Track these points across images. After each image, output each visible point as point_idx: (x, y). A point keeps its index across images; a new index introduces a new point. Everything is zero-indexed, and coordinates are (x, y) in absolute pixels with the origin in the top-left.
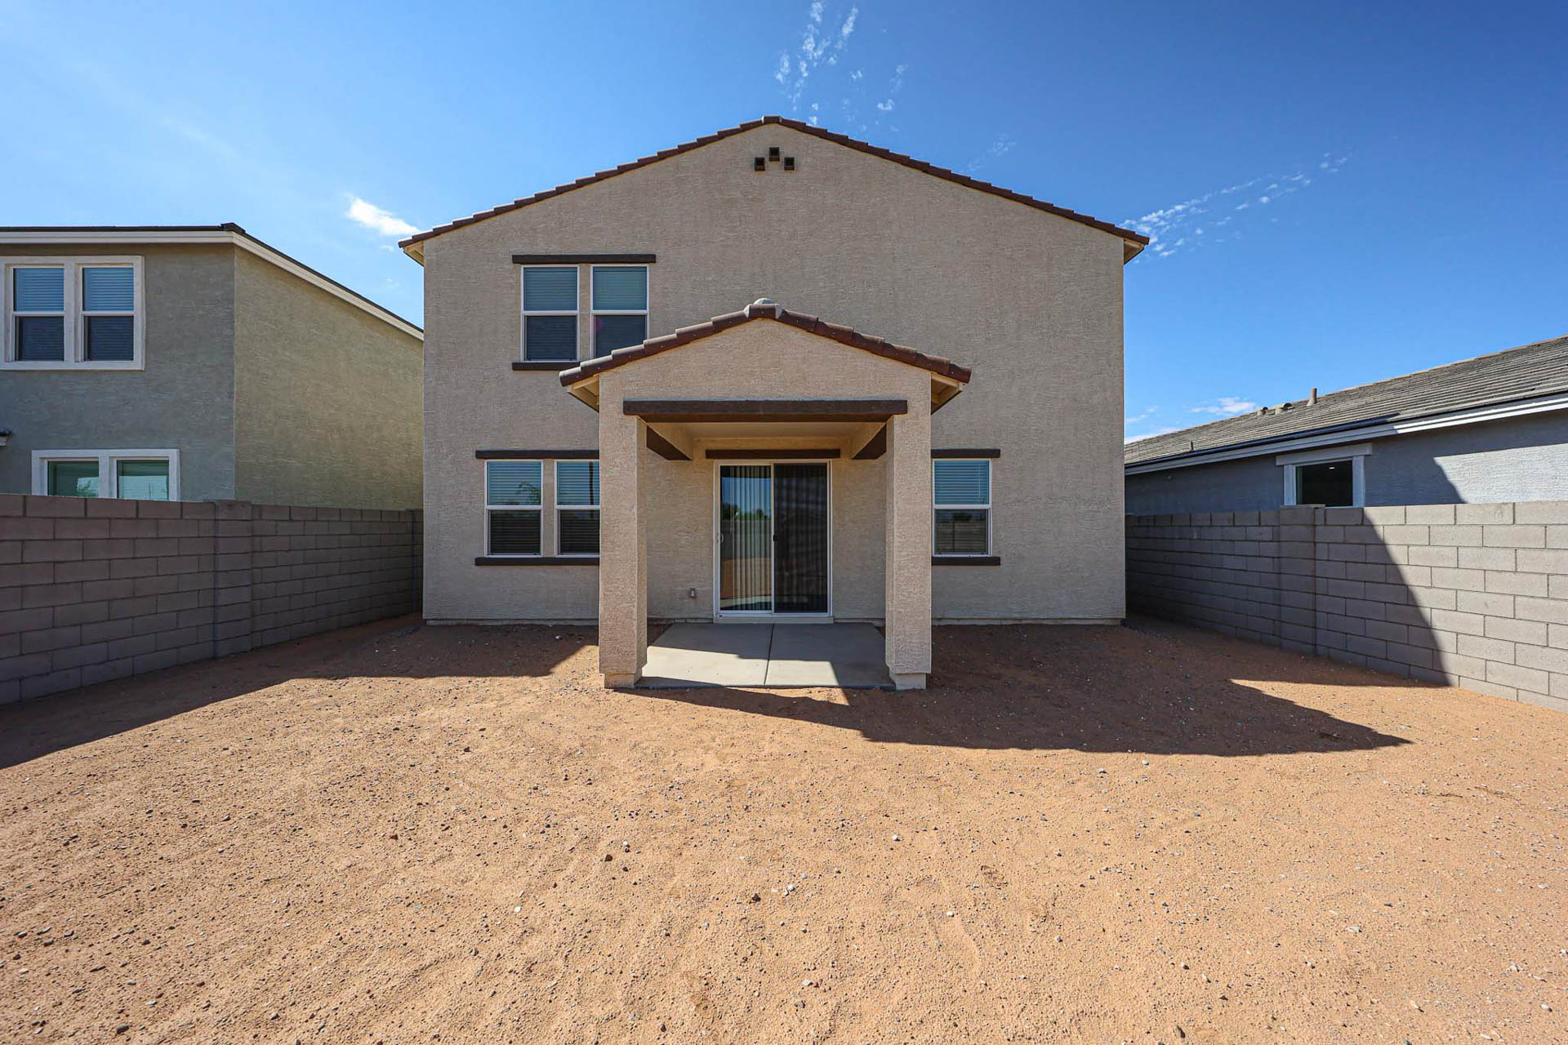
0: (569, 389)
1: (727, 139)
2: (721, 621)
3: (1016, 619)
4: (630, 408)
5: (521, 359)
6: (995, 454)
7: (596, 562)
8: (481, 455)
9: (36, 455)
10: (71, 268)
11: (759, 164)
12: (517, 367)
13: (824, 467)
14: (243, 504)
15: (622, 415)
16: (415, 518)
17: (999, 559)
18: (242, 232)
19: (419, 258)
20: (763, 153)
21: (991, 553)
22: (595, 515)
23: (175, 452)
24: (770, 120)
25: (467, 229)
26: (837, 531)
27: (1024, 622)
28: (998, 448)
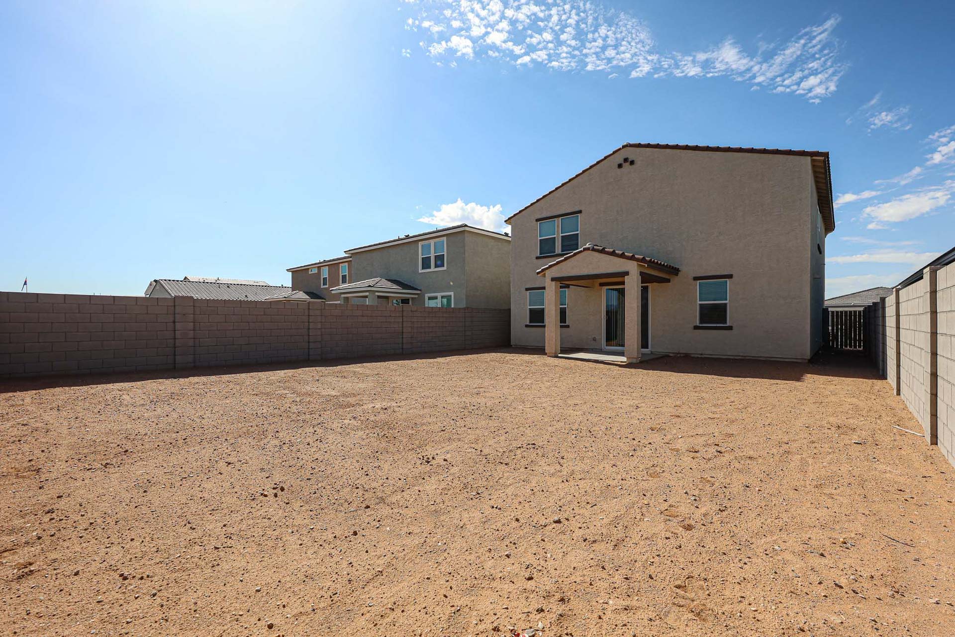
0: (539, 275)
1: (608, 159)
2: (605, 350)
3: (742, 356)
4: (553, 279)
5: (538, 255)
6: (730, 276)
7: (544, 326)
8: (527, 289)
9: (426, 295)
10: (432, 242)
11: (620, 166)
12: (537, 258)
13: (647, 286)
14: (468, 308)
15: (550, 282)
16: (509, 311)
17: (732, 327)
18: (466, 226)
19: (510, 224)
20: (621, 161)
21: (728, 324)
22: (543, 310)
23: (453, 293)
24: (624, 147)
25: (523, 212)
26: (652, 314)
27: (747, 358)
28: (732, 273)
